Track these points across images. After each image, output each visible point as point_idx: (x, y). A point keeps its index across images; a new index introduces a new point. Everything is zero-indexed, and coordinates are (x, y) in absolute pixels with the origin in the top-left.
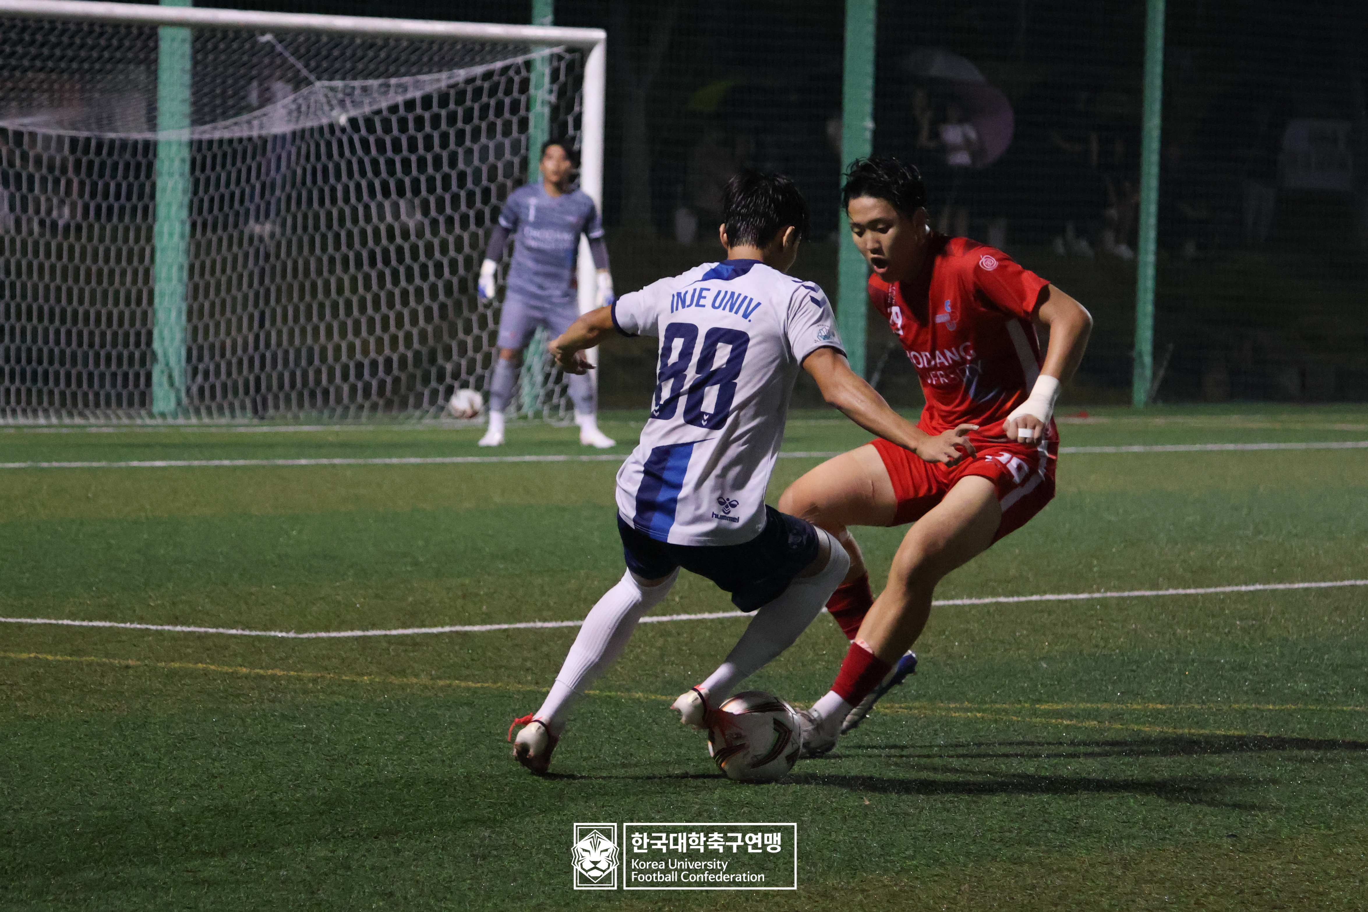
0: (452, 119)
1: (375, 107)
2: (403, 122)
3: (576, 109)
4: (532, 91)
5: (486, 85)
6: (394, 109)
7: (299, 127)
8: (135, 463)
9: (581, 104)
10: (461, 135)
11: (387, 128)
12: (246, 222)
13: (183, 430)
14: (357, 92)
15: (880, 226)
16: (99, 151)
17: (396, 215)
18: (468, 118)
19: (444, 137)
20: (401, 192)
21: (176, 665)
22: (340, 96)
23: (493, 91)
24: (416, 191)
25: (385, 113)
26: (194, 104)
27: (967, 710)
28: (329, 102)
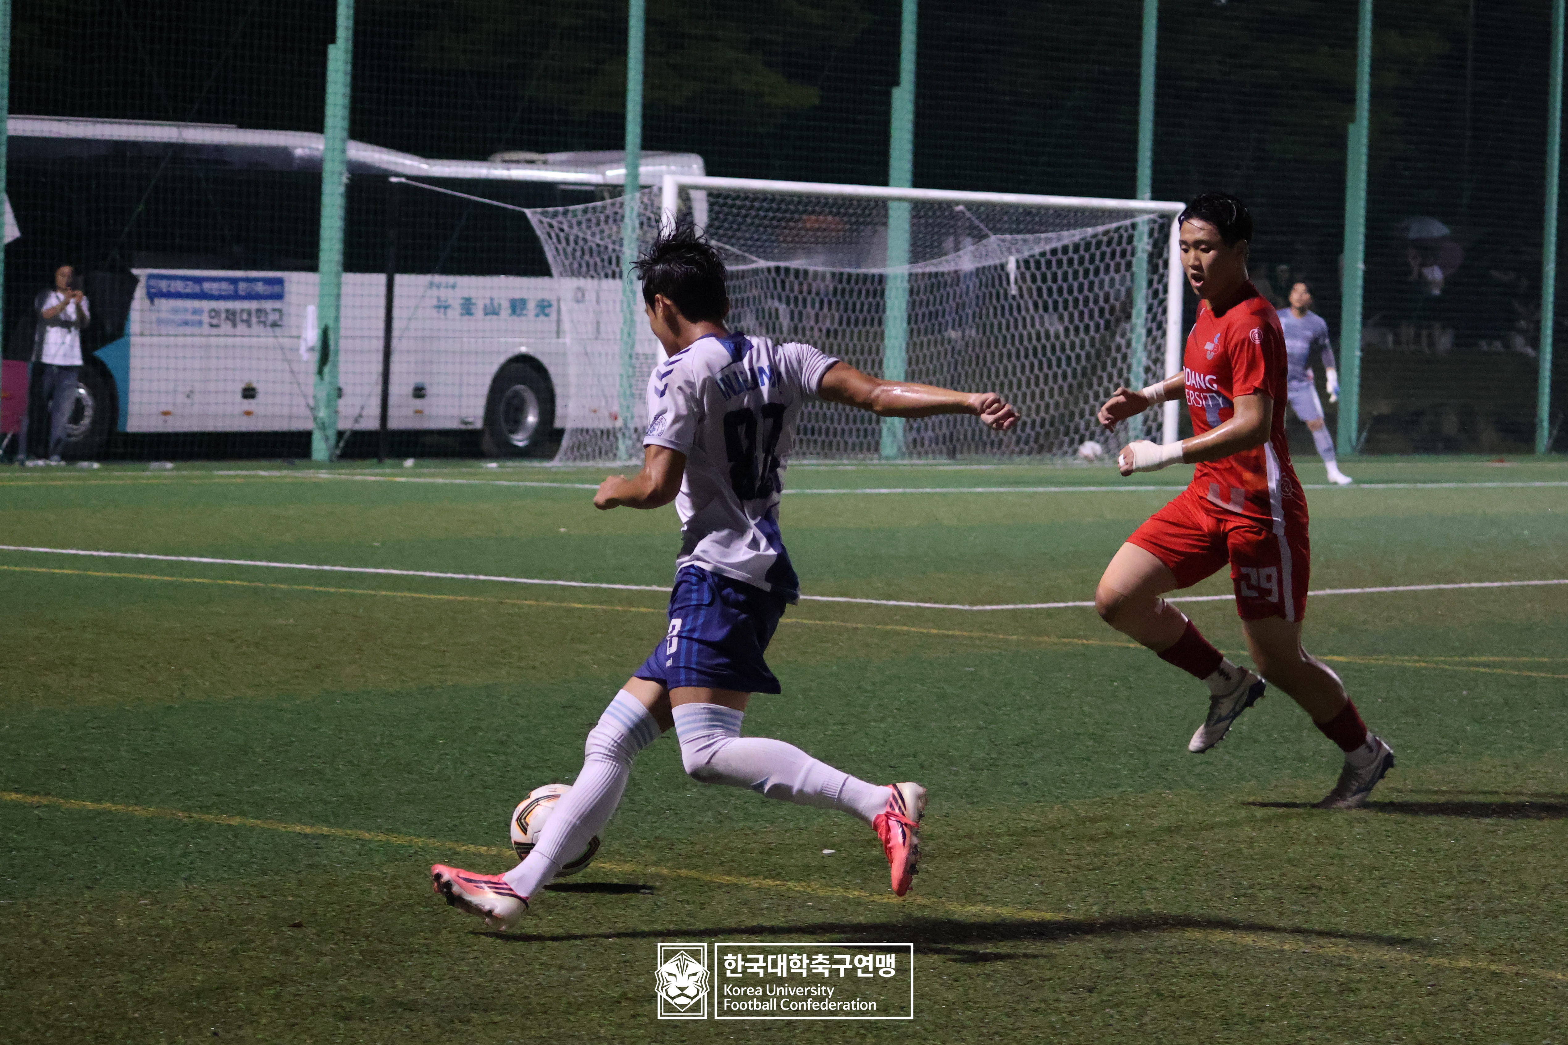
0: (1081, 261)
1: (1032, 252)
2: (1049, 264)
3: (1165, 255)
4: (1135, 243)
5: (1105, 239)
6: (1043, 254)
7: (980, 265)
8: (868, 491)
9: (1168, 252)
10: (1086, 272)
11: (1038, 267)
12: (946, 330)
13: (901, 468)
14: (1020, 242)
15: (1203, 247)
16: (849, 282)
17: (1042, 324)
18: (1092, 260)
19: (1076, 273)
20: (1046, 309)
21: (889, 627)
22: (1007, 245)
23: (1109, 243)
24: (1056, 309)
25: (1038, 257)
26: (912, 252)
27: (1416, 661)
28: (1001, 251)
